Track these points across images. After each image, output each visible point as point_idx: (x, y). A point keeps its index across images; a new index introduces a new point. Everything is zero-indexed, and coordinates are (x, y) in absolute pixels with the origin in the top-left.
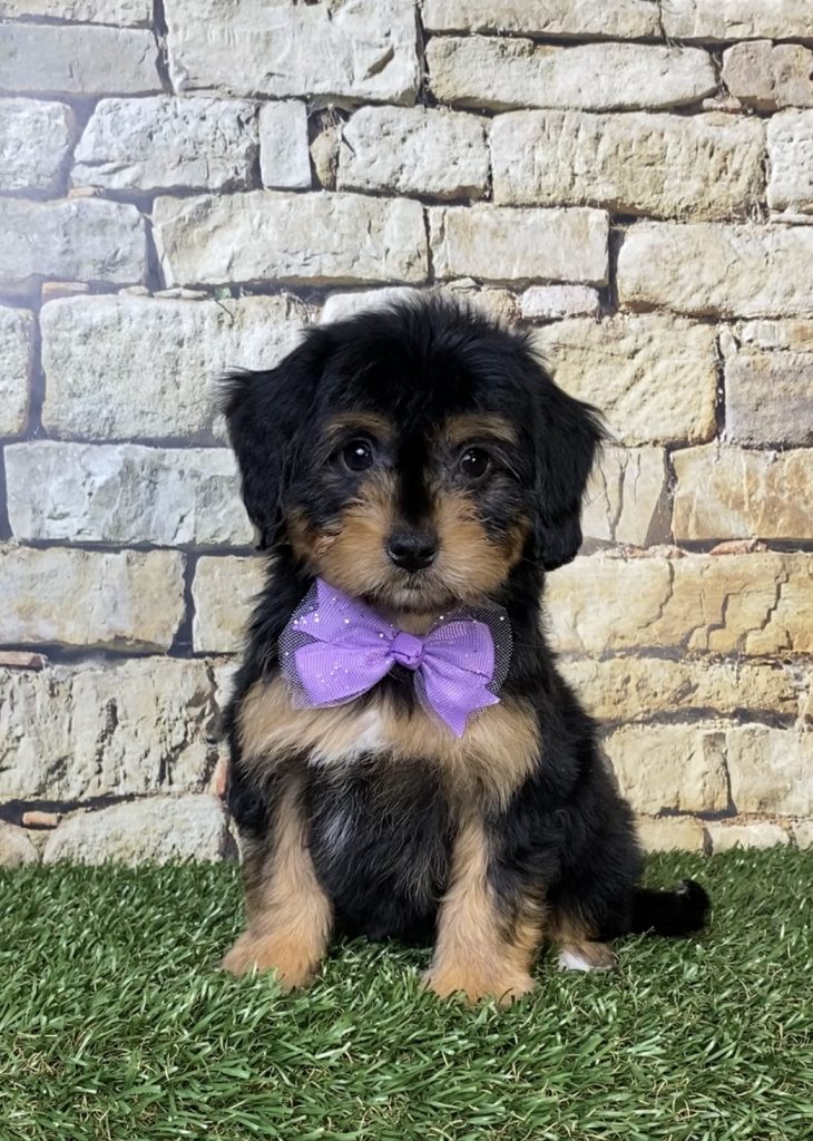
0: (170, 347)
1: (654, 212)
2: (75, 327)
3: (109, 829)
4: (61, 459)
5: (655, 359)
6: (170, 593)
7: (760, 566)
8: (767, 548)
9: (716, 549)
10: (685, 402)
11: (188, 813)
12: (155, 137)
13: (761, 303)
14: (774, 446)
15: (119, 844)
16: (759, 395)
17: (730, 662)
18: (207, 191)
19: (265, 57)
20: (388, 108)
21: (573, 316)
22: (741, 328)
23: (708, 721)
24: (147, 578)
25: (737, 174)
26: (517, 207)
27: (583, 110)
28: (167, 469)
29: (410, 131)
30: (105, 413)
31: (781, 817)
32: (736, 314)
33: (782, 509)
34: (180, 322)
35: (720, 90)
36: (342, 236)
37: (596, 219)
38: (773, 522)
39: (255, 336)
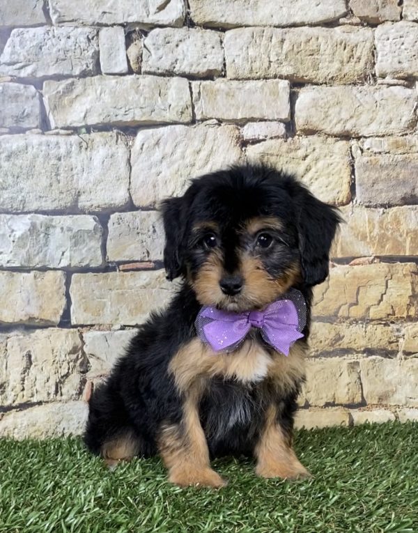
0: (53, 161)
1: (315, 81)
2: (3, 152)
3: (29, 420)
5: (317, 160)
6: (58, 293)
7: (376, 271)
8: (380, 261)
9: (352, 263)
10: (333, 184)
11: (71, 411)
12: (43, 48)
13: (373, 128)
14: (382, 206)
15: (35, 428)
16: (374, 178)
17: (361, 323)
18: (72, 76)
19: (101, 4)
20: (168, 29)
21: (271, 138)
22: (363, 142)
23: (350, 355)
24: (45, 286)
25: (359, 58)
26: (239, 80)
27: (275, 27)
28: (54, 227)
29: (181, 41)
30: (20, 198)
31: (390, 406)
32: (360, 135)
33: (388, 240)
34: (59, 147)
35: (349, 13)
36: (145, 98)
37: (283, 86)
38: (383, 247)
39: (100, 153)
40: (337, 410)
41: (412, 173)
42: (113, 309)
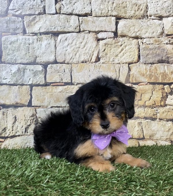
0: (27, 45)
1: (125, 17)
2: (9, 42)
3: (15, 142)
4: (6, 67)
5: (126, 46)
6: (27, 94)
7: (148, 88)
8: (150, 84)
9: (139, 84)
10: (132, 55)
11: (31, 139)
12: (25, 4)
13: (147, 35)
14: (150, 63)
15: (17, 145)
16: (147, 53)
17: (143, 107)
18: (35, 15)
21: (109, 38)
22: (143, 40)
23: (138, 119)
24: (23, 91)
25: (142, 10)
26: (97, 17)
28: (27, 69)
29: (75, 2)
30: (14, 58)
31: (154, 139)
32: (142, 37)
33: (153, 76)
34: (30, 40)
36: (62, 23)
37: (113, 19)
38: (151, 79)
39: (45, 43)
40: (133, 140)
41: (162, 51)
42: (48, 100)
